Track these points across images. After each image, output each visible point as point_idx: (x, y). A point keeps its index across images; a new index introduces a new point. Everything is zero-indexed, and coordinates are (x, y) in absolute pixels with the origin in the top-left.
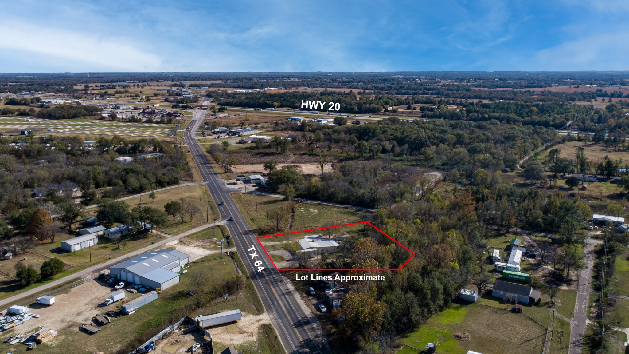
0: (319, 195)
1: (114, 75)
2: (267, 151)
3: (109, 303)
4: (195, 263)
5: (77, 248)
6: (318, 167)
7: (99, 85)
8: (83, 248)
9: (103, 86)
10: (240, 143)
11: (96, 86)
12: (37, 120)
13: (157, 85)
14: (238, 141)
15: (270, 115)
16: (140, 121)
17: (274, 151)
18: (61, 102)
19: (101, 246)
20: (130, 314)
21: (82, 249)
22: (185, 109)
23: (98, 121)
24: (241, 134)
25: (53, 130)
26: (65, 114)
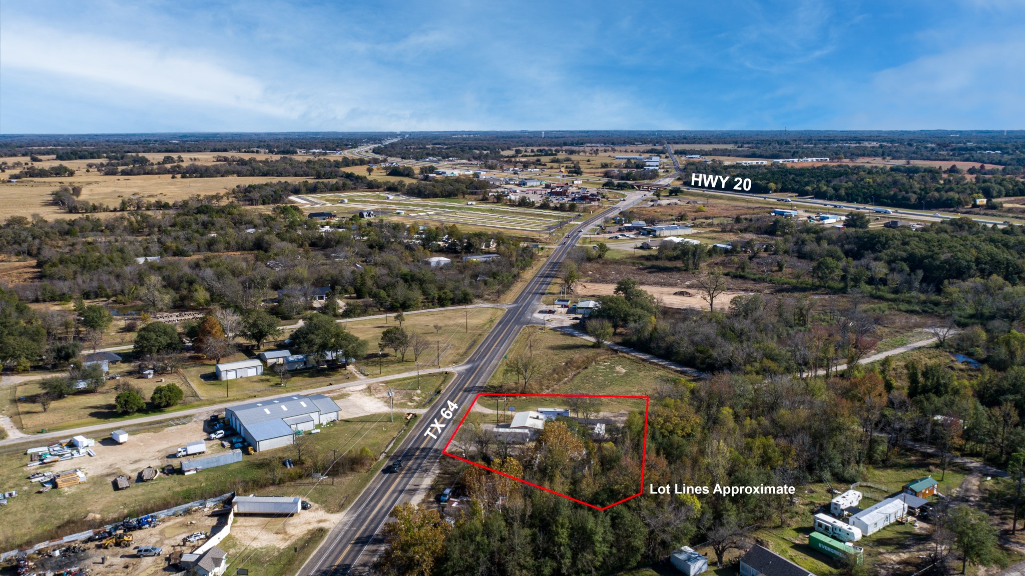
0: (653, 345)
1: (584, 134)
2: (668, 264)
3: (179, 455)
4: (347, 421)
5: (231, 376)
6: (705, 299)
7: (535, 149)
8: (239, 376)
9: (541, 151)
10: (642, 248)
11: (532, 151)
12: (404, 197)
13: (626, 151)
14: (639, 245)
15: (744, 204)
16: (531, 205)
17: (678, 265)
18: (457, 173)
19: (264, 377)
20: (186, 474)
21: (237, 379)
22: (622, 189)
23: (474, 203)
24: (658, 233)
25: (403, 213)
26: (437, 191)
